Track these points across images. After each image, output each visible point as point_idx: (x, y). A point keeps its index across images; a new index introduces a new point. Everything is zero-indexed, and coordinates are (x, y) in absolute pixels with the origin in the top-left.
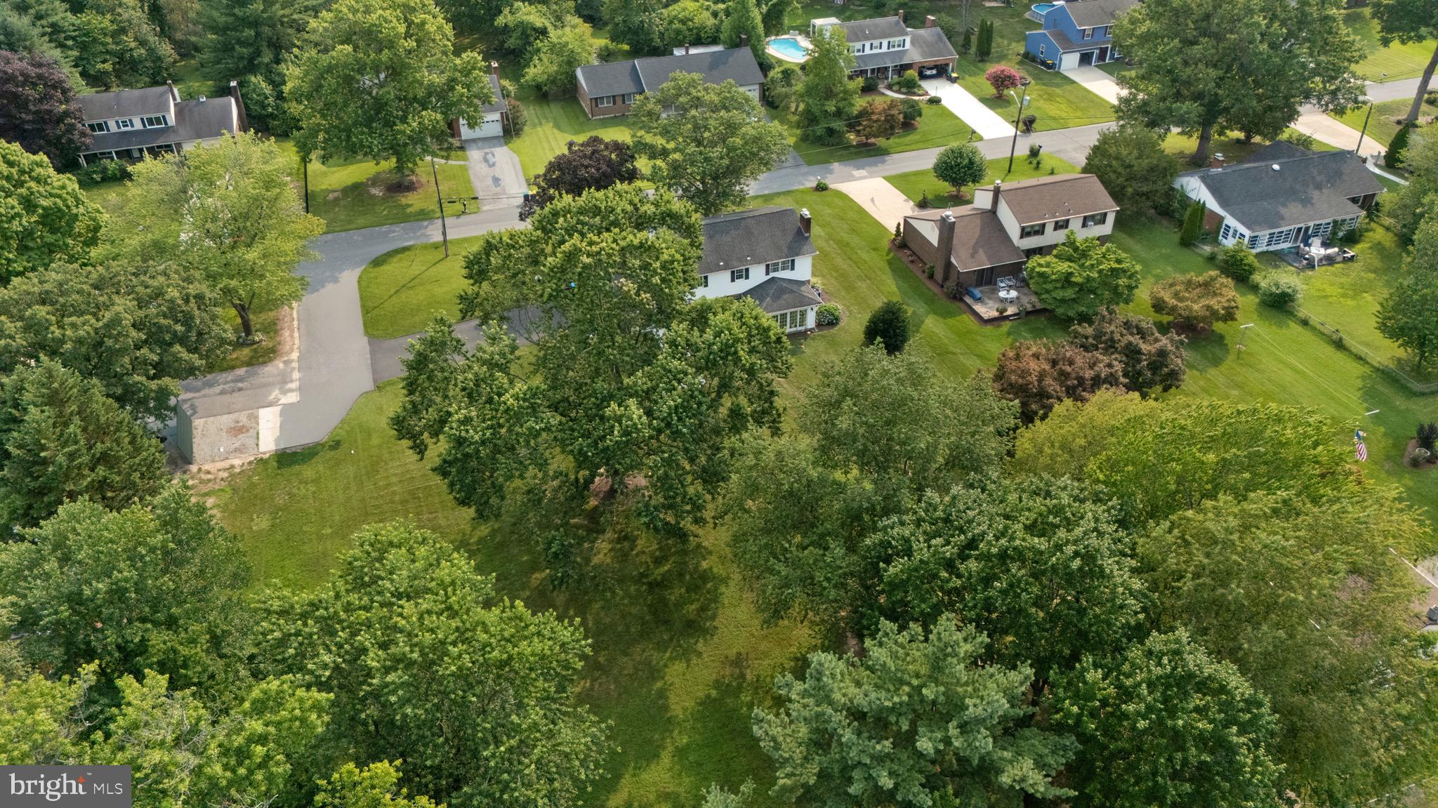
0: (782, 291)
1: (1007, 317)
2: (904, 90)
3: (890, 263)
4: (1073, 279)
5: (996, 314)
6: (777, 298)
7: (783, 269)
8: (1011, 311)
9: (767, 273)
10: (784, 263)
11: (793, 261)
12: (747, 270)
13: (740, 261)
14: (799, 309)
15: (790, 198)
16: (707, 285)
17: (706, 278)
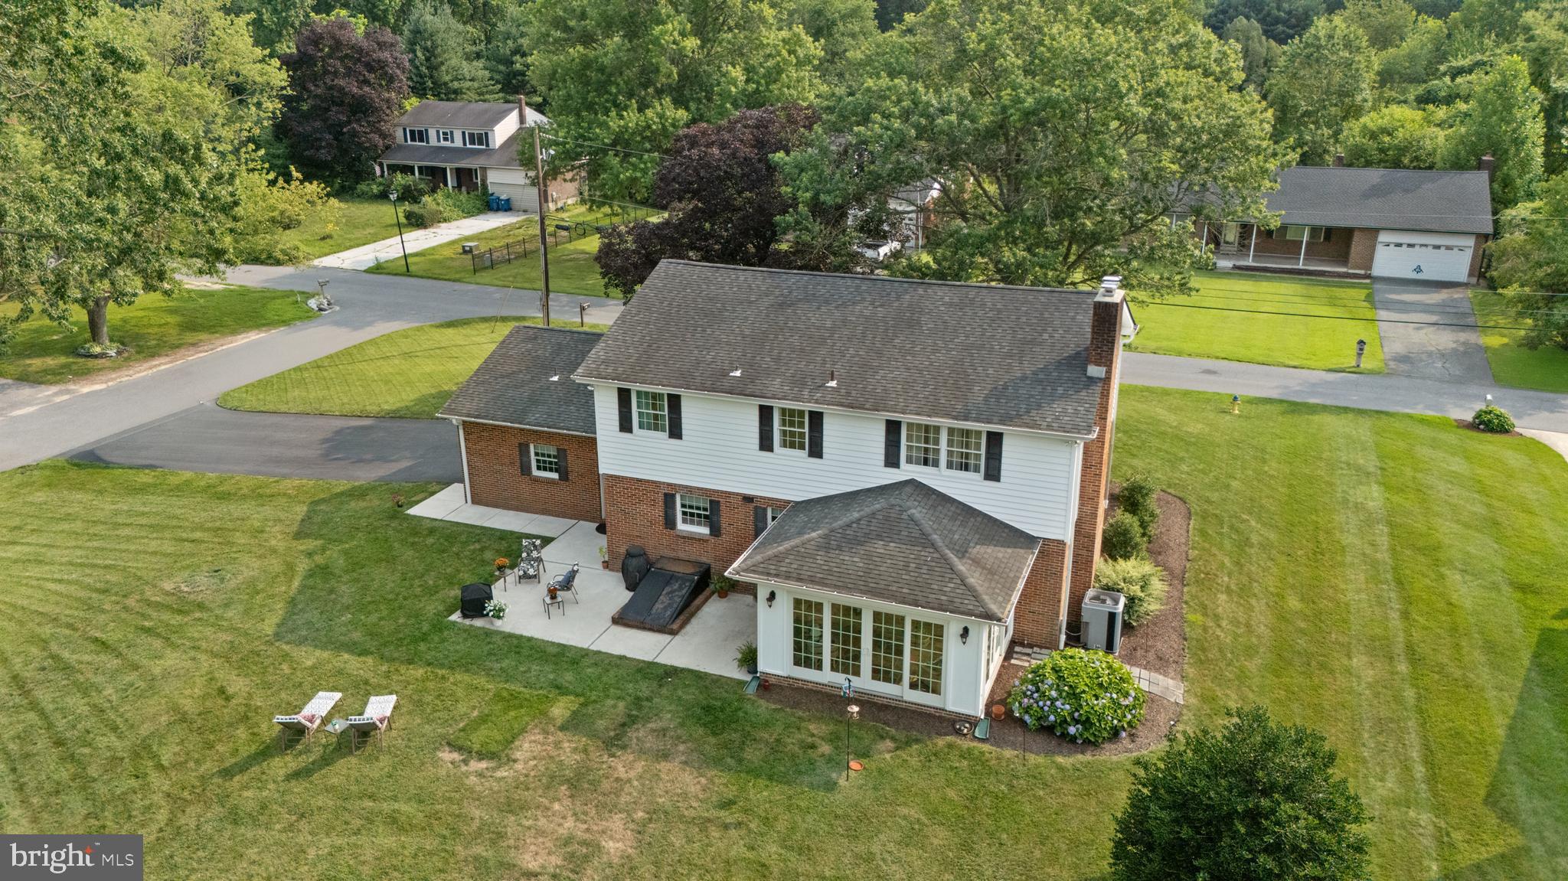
7: (958, 463)
9: (892, 461)
10: (960, 437)
11: (997, 444)
12: (816, 419)
13: (799, 383)
14: (912, 613)
15: (1366, 423)
16: (676, 431)
17: (675, 403)
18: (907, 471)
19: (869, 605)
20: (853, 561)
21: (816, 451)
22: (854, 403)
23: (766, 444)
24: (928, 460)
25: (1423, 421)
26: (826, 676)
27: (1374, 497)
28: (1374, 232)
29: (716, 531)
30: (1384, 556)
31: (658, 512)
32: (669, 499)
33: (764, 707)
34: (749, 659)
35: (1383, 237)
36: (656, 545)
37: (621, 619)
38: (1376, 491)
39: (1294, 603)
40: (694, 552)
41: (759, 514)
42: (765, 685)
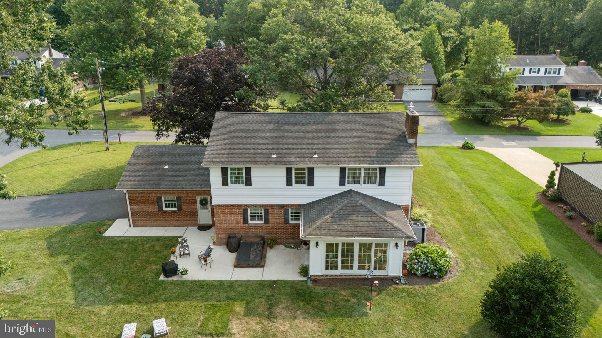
0: (355, 209)
6: (341, 216)
7: (368, 181)
9: (342, 183)
10: (369, 171)
11: (383, 171)
12: (311, 171)
13: (302, 157)
14: (374, 241)
16: (249, 183)
17: (248, 171)
18: (349, 187)
19: (357, 241)
20: (347, 224)
21: (311, 183)
22: (328, 162)
23: (289, 183)
24: (356, 181)
26: (340, 272)
29: (267, 221)
31: (240, 218)
32: (245, 211)
34: (305, 271)
35: (405, 87)
36: (239, 231)
37: (238, 265)
39: (458, 215)
40: (257, 232)
41: (286, 212)
42: (316, 280)
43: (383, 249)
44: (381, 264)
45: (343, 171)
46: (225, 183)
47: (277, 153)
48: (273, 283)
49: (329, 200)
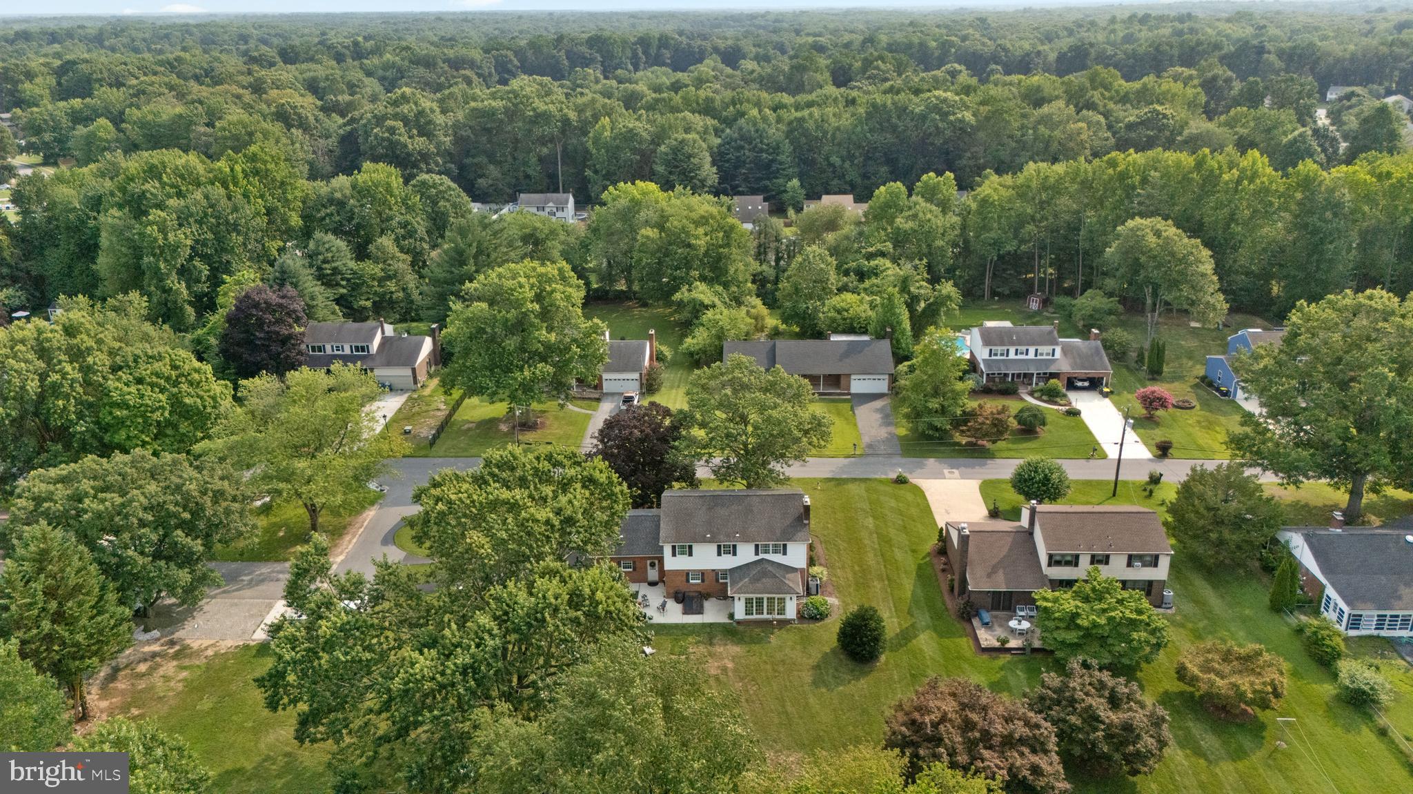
0: (765, 574)
1: (1010, 650)
2: (1044, 398)
3: (920, 567)
4: (1079, 622)
5: (997, 644)
6: (756, 580)
7: (775, 552)
8: (1014, 643)
9: (757, 554)
10: (776, 546)
11: (785, 546)
12: (735, 547)
13: (728, 537)
14: (777, 596)
15: (863, 485)
16: (691, 554)
17: (690, 547)
18: (761, 556)
19: (765, 596)
20: (759, 585)
21: (735, 554)
22: (746, 540)
23: (719, 554)
24: (766, 552)
25: (881, 481)
26: (755, 617)
27: (870, 522)
28: (849, 376)
29: (703, 581)
30: (877, 546)
31: (684, 579)
32: (688, 574)
33: (741, 628)
34: (731, 616)
35: (853, 377)
36: (683, 588)
37: (685, 612)
38: (871, 520)
39: (857, 568)
40: (696, 588)
41: (717, 574)
42: (739, 622)
43: (782, 601)
44: (782, 611)
45: (757, 546)
46: (674, 555)
47: (711, 532)
48: (711, 625)
49: (748, 566)
